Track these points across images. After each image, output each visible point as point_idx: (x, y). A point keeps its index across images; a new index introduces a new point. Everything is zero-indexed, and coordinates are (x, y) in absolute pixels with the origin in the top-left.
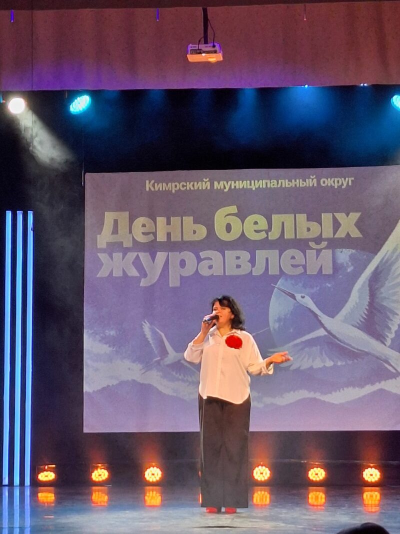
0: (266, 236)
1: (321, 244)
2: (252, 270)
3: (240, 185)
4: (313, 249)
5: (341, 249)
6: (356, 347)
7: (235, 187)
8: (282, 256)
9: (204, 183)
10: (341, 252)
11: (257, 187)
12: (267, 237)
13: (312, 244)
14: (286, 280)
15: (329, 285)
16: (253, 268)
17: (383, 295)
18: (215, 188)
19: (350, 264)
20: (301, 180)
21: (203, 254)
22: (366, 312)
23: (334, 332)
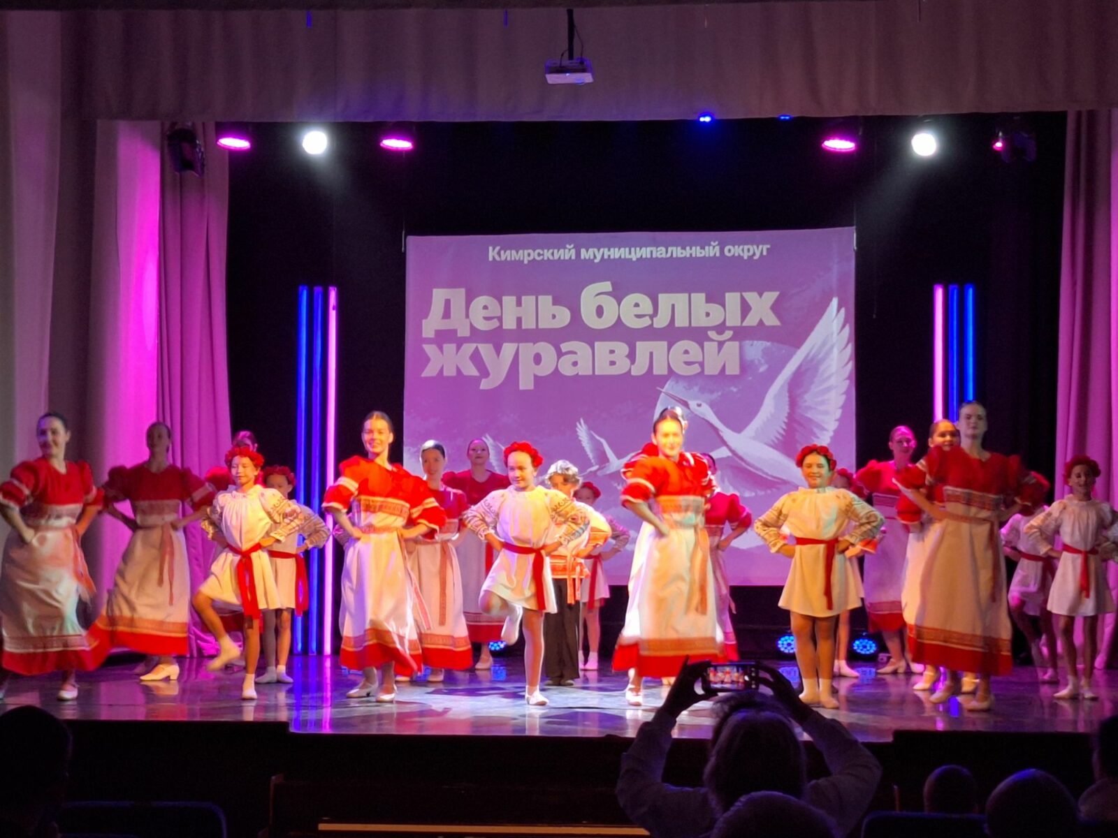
0: (650, 323)
1: (724, 335)
2: (630, 369)
3: (616, 253)
4: (713, 340)
5: (751, 342)
6: (770, 473)
7: (609, 256)
8: (672, 350)
9: (567, 250)
10: (752, 345)
11: (639, 256)
12: (652, 324)
13: (712, 334)
14: (677, 382)
15: (735, 390)
16: (632, 366)
17: (807, 404)
18: (582, 257)
19: (763, 361)
20: (698, 248)
21: (565, 347)
22: (784, 427)
23: (740, 453)
